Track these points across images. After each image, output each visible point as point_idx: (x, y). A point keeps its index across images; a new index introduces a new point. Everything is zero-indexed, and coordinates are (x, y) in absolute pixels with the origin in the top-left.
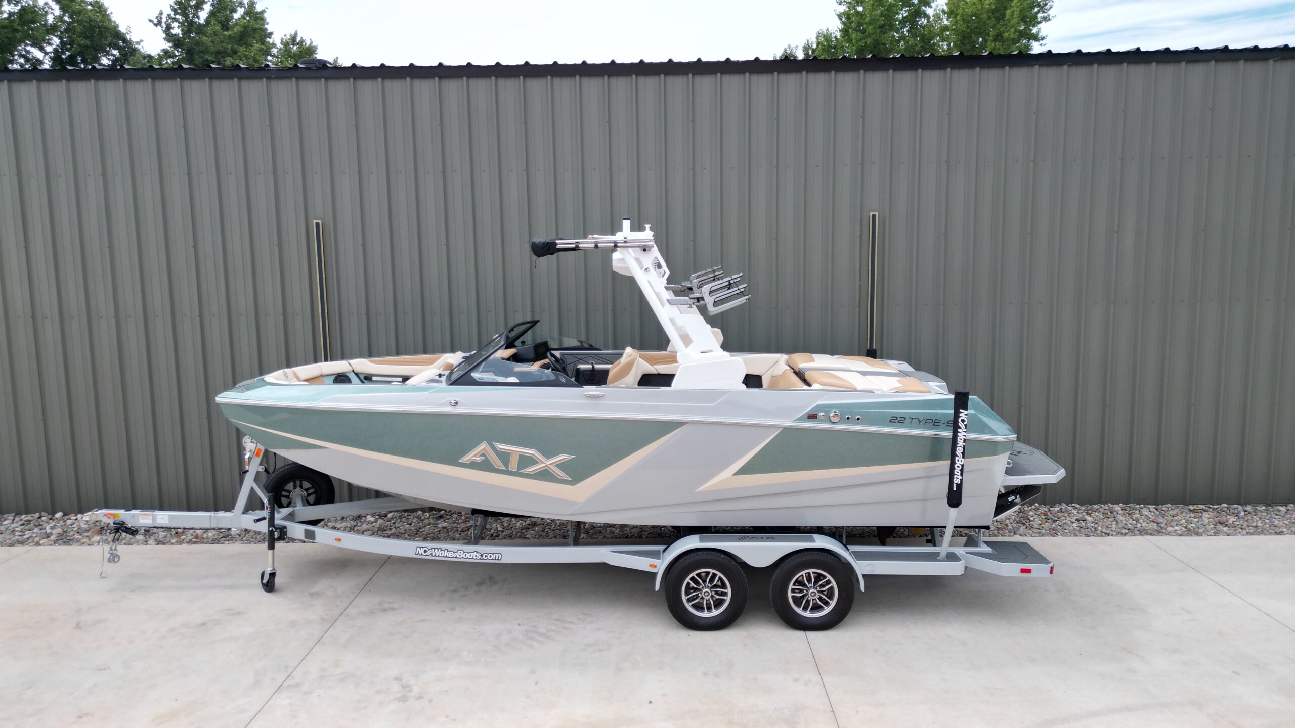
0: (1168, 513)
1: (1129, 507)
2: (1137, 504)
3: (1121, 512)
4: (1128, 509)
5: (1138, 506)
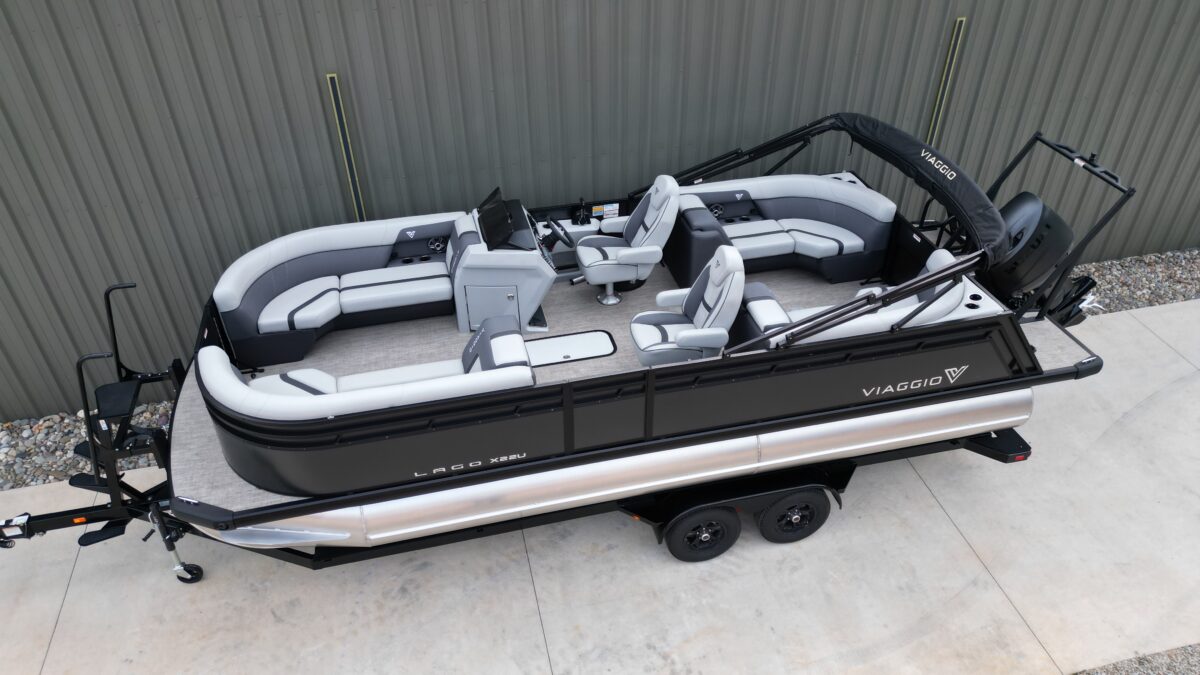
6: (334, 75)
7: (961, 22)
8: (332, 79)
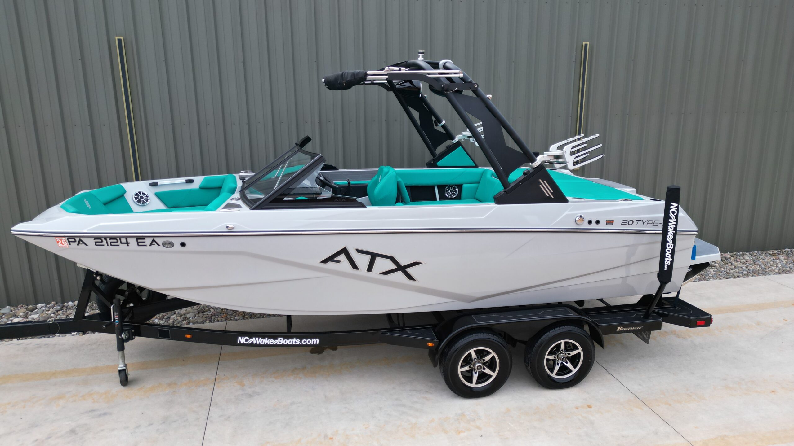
0: (759, 257)
1: (734, 255)
2: (738, 252)
3: (732, 258)
4: (735, 256)
5: (739, 254)
6: (122, 38)
7: (586, 45)
8: (119, 40)
